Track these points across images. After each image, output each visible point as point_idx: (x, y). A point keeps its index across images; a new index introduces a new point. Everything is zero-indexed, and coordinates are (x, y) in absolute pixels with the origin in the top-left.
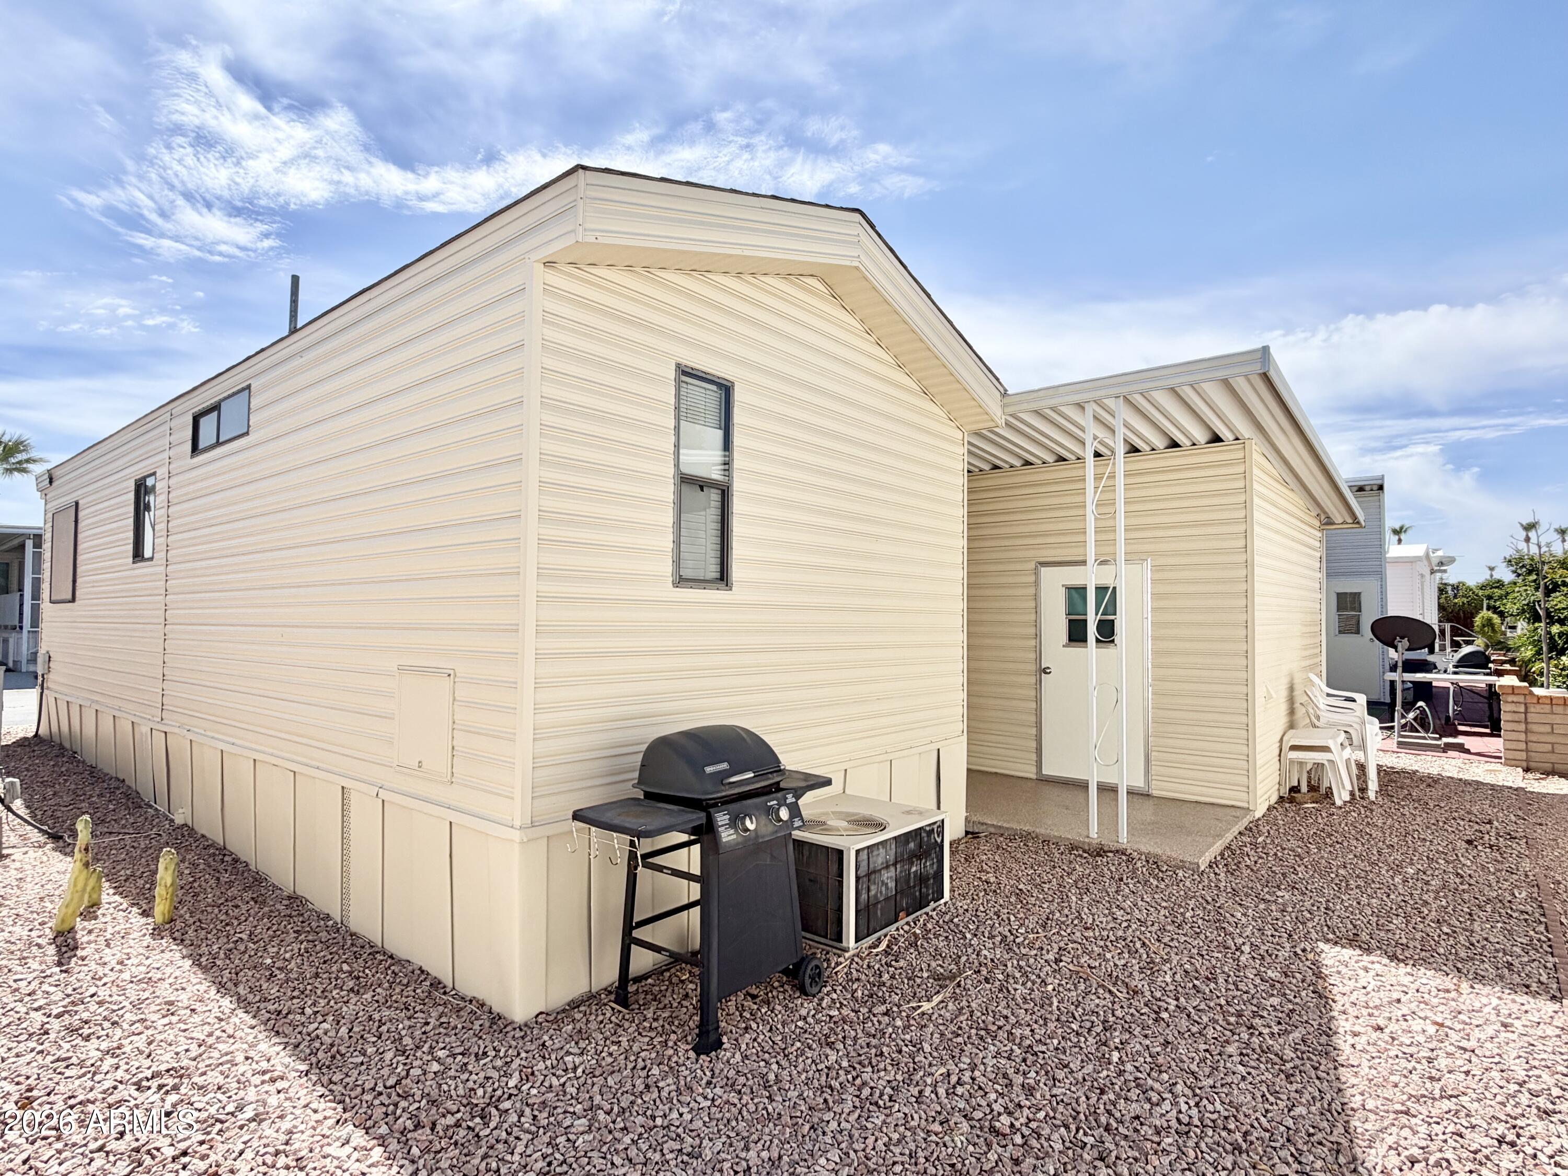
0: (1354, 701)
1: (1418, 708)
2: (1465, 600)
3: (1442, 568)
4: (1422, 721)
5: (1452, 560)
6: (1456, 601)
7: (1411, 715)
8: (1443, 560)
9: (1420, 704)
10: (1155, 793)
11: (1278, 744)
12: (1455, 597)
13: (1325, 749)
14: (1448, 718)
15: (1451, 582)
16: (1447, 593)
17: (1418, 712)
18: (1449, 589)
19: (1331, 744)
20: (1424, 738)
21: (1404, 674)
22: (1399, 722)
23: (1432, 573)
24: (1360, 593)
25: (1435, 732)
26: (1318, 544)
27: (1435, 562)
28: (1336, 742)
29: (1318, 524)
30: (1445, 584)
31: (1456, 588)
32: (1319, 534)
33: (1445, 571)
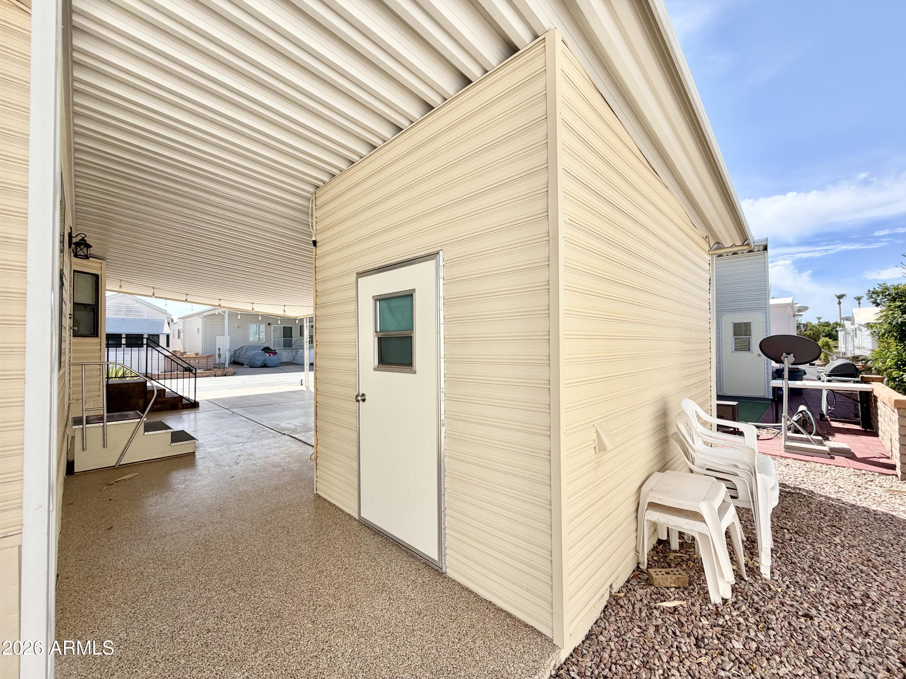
0: (741, 434)
1: (801, 412)
2: (811, 332)
3: (800, 313)
4: (804, 423)
5: (806, 308)
6: (806, 332)
7: (795, 418)
8: (801, 309)
9: (802, 408)
10: (450, 573)
11: (633, 498)
12: (805, 331)
13: (696, 516)
14: (822, 415)
15: (803, 322)
16: (800, 328)
17: (801, 415)
18: (802, 326)
19: (703, 509)
20: (807, 441)
21: (790, 382)
22: (785, 423)
23: (794, 316)
24: (750, 323)
25: (817, 434)
26: (707, 267)
27: (796, 309)
28: (711, 507)
29: (707, 248)
30: (800, 324)
31: (805, 326)
32: (709, 258)
33: (801, 315)
